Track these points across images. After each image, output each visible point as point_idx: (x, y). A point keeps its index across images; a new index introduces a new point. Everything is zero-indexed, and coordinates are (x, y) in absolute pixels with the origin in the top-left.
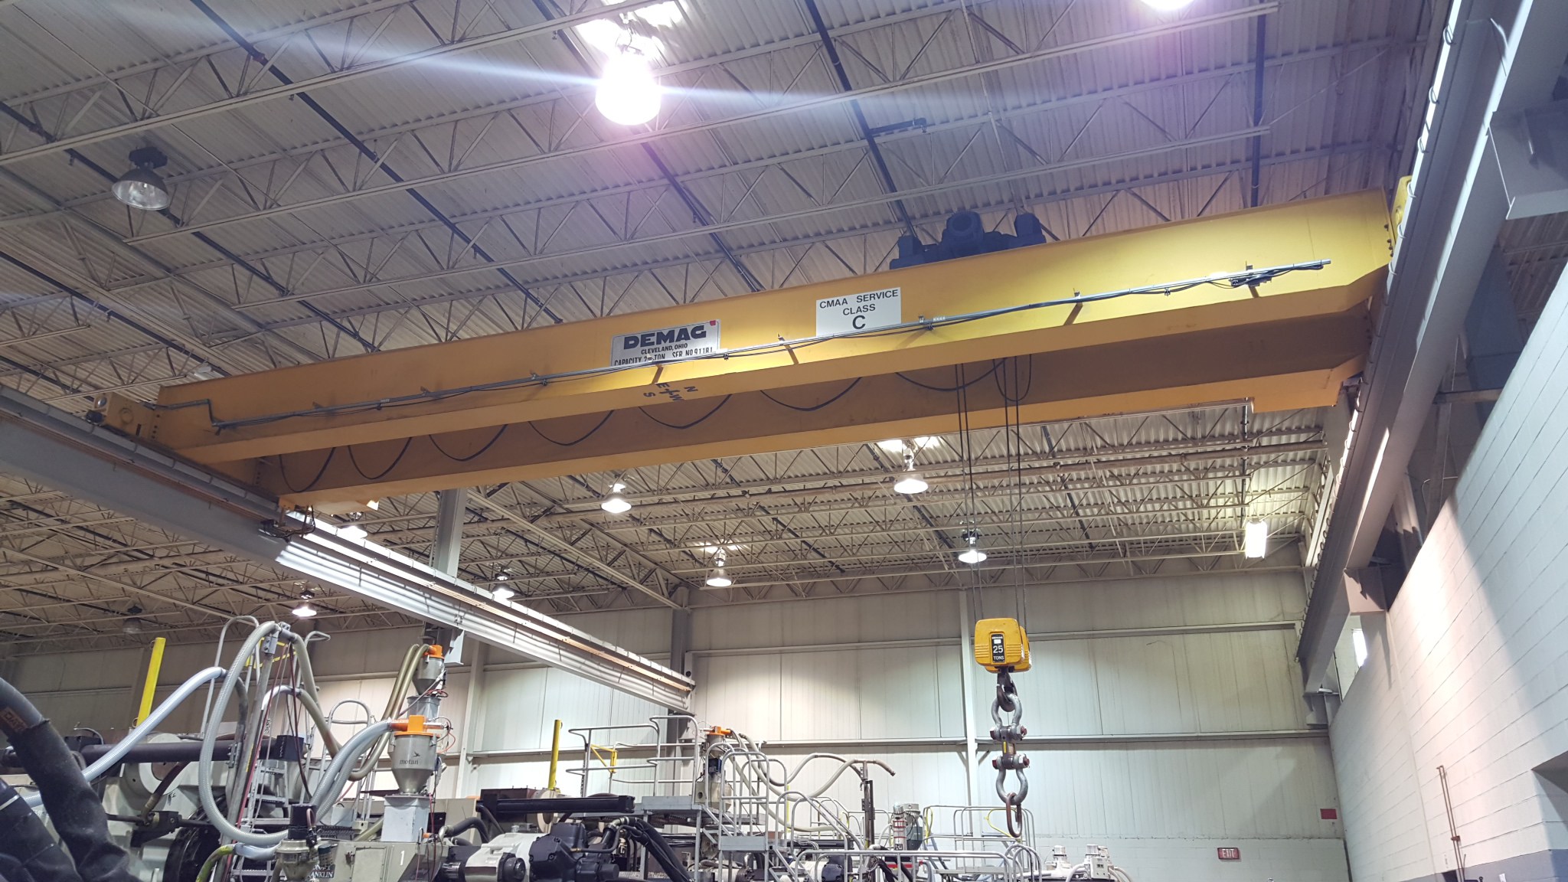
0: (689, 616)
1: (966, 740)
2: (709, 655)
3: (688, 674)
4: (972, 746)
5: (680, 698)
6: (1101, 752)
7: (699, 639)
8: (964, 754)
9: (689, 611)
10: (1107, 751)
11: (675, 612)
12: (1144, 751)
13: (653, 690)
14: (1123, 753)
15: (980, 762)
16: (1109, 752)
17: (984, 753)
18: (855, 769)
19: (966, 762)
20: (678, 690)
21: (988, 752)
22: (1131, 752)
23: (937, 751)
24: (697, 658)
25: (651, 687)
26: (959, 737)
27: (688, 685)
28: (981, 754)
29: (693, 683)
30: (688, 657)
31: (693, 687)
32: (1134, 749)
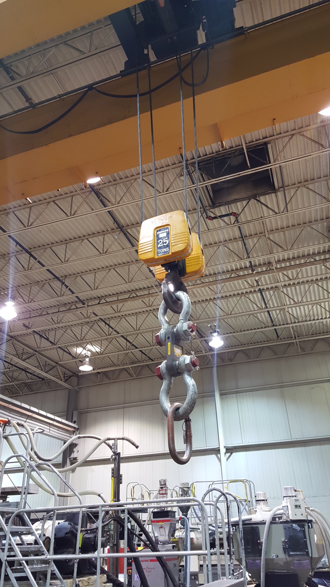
0: (77, 392)
1: (219, 447)
2: (88, 412)
3: (75, 422)
4: (223, 450)
5: (69, 435)
6: (292, 449)
7: (82, 404)
8: (219, 455)
9: (78, 390)
10: (295, 448)
11: (70, 390)
12: (315, 447)
13: (50, 430)
14: (303, 449)
15: (227, 459)
16: (295, 449)
17: (230, 454)
18: (109, 445)
19: (220, 460)
20: (68, 430)
21: (232, 453)
22: (307, 448)
23: (205, 455)
24: (80, 414)
25: (49, 428)
26: (215, 446)
27: (74, 428)
28: (228, 455)
29: (76, 426)
30: (75, 413)
31: (78, 429)
32: (309, 446)
